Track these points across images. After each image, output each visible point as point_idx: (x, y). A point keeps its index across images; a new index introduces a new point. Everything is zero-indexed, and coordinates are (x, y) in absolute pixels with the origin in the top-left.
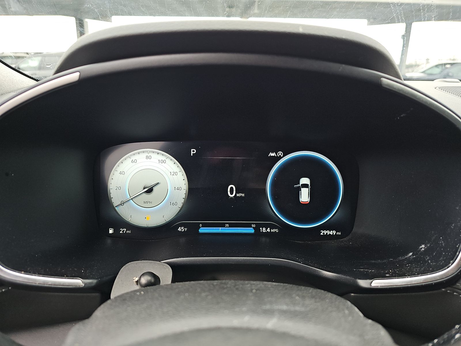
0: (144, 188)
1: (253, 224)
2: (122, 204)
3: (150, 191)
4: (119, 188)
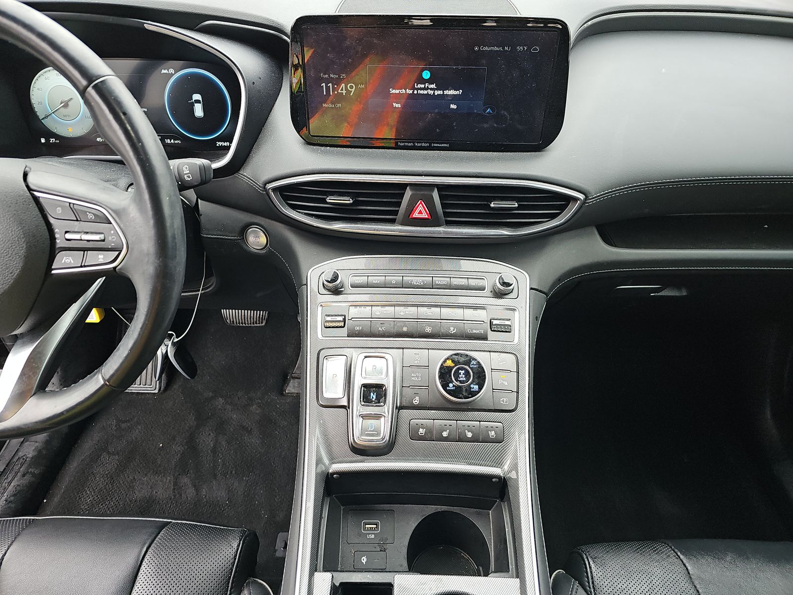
0: (61, 103)
2: (46, 117)
3: (66, 105)
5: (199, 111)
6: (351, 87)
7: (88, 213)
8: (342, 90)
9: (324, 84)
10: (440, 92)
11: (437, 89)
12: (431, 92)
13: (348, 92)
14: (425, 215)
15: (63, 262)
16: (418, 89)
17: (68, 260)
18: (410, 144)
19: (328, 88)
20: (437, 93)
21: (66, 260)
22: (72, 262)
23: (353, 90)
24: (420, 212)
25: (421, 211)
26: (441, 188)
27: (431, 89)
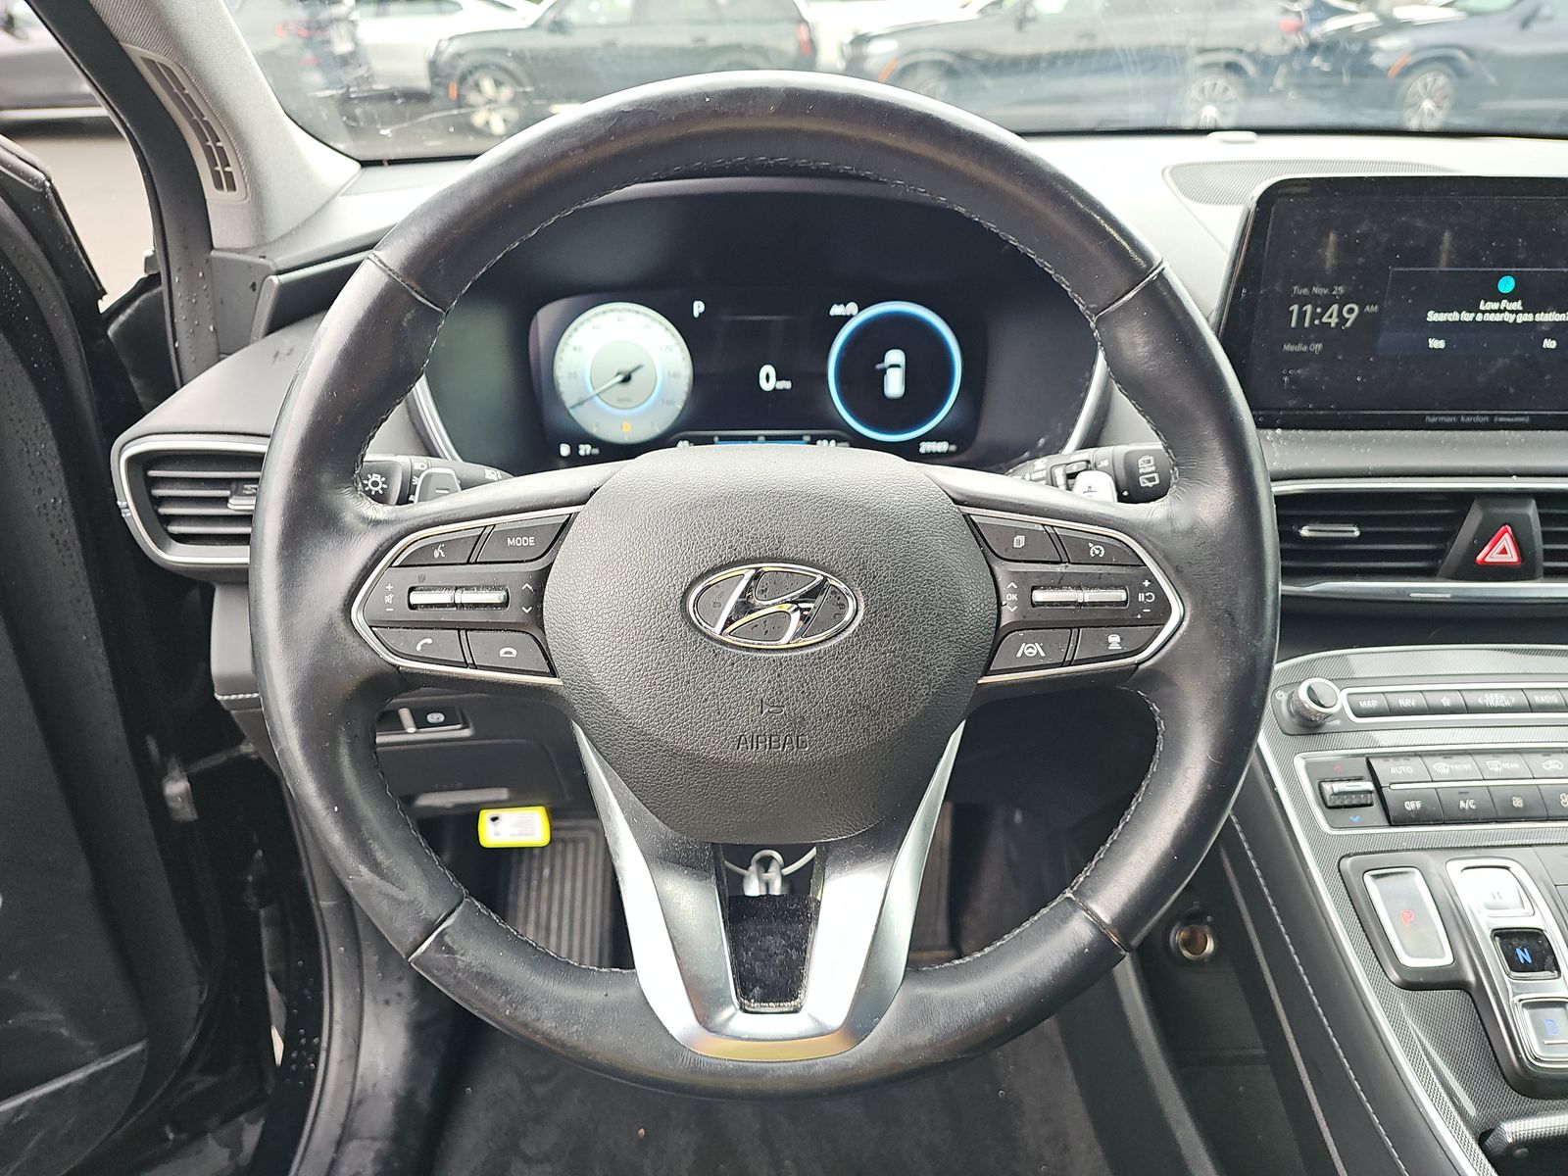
0: (618, 374)
1: (807, 435)
2: (581, 403)
3: (627, 379)
4: (573, 376)
5: (894, 385)
6: (1351, 311)
7: (1091, 545)
8: (1331, 316)
9: (1295, 308)
10: (1529, 317)
11: (1523, 312)
12: (1509, 318)
13: (1342, 320)
14: (1512, 557)
15: (1019, 655)
16: (1484, 312)
17: (1030, 650)
18: (1449, 420)
19: (1302, 315)
20: (1522, 318)
21: (1026, 652)
22: (1043, 654)
23: (1353, 317)
24: (1504, 551)
25: (1502, 550)
26: (1542, 498)
27: (1511, 312)
